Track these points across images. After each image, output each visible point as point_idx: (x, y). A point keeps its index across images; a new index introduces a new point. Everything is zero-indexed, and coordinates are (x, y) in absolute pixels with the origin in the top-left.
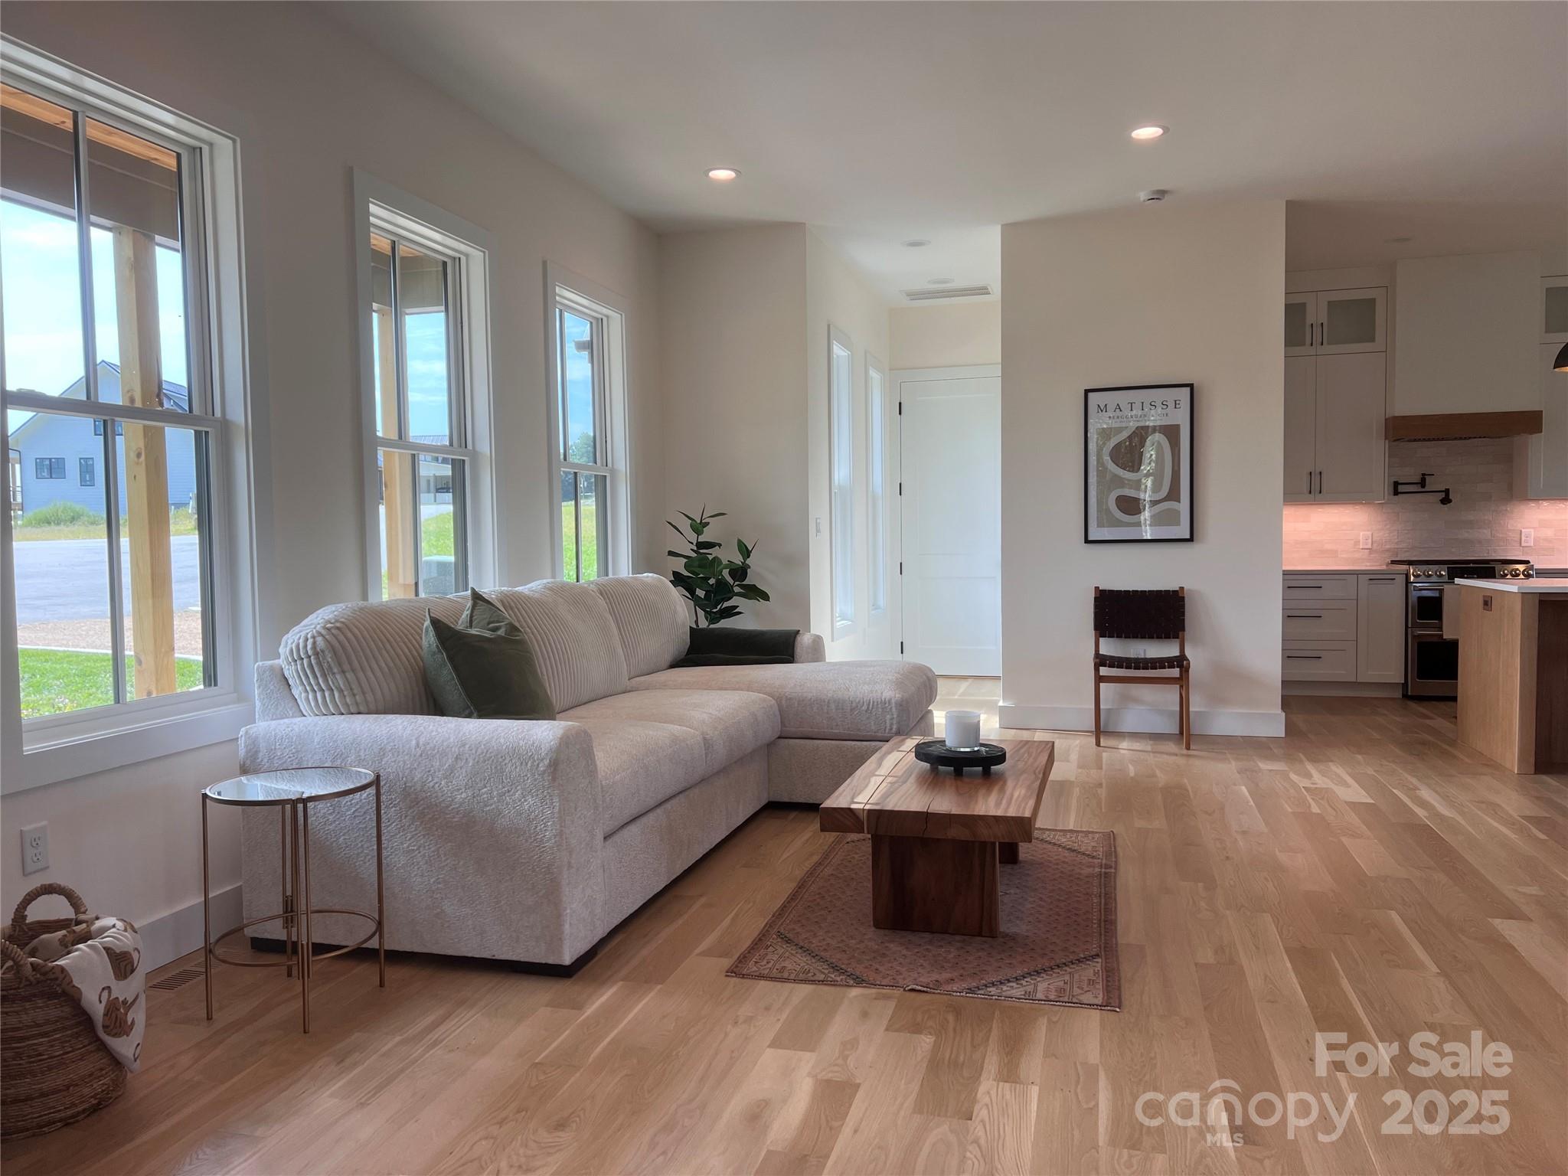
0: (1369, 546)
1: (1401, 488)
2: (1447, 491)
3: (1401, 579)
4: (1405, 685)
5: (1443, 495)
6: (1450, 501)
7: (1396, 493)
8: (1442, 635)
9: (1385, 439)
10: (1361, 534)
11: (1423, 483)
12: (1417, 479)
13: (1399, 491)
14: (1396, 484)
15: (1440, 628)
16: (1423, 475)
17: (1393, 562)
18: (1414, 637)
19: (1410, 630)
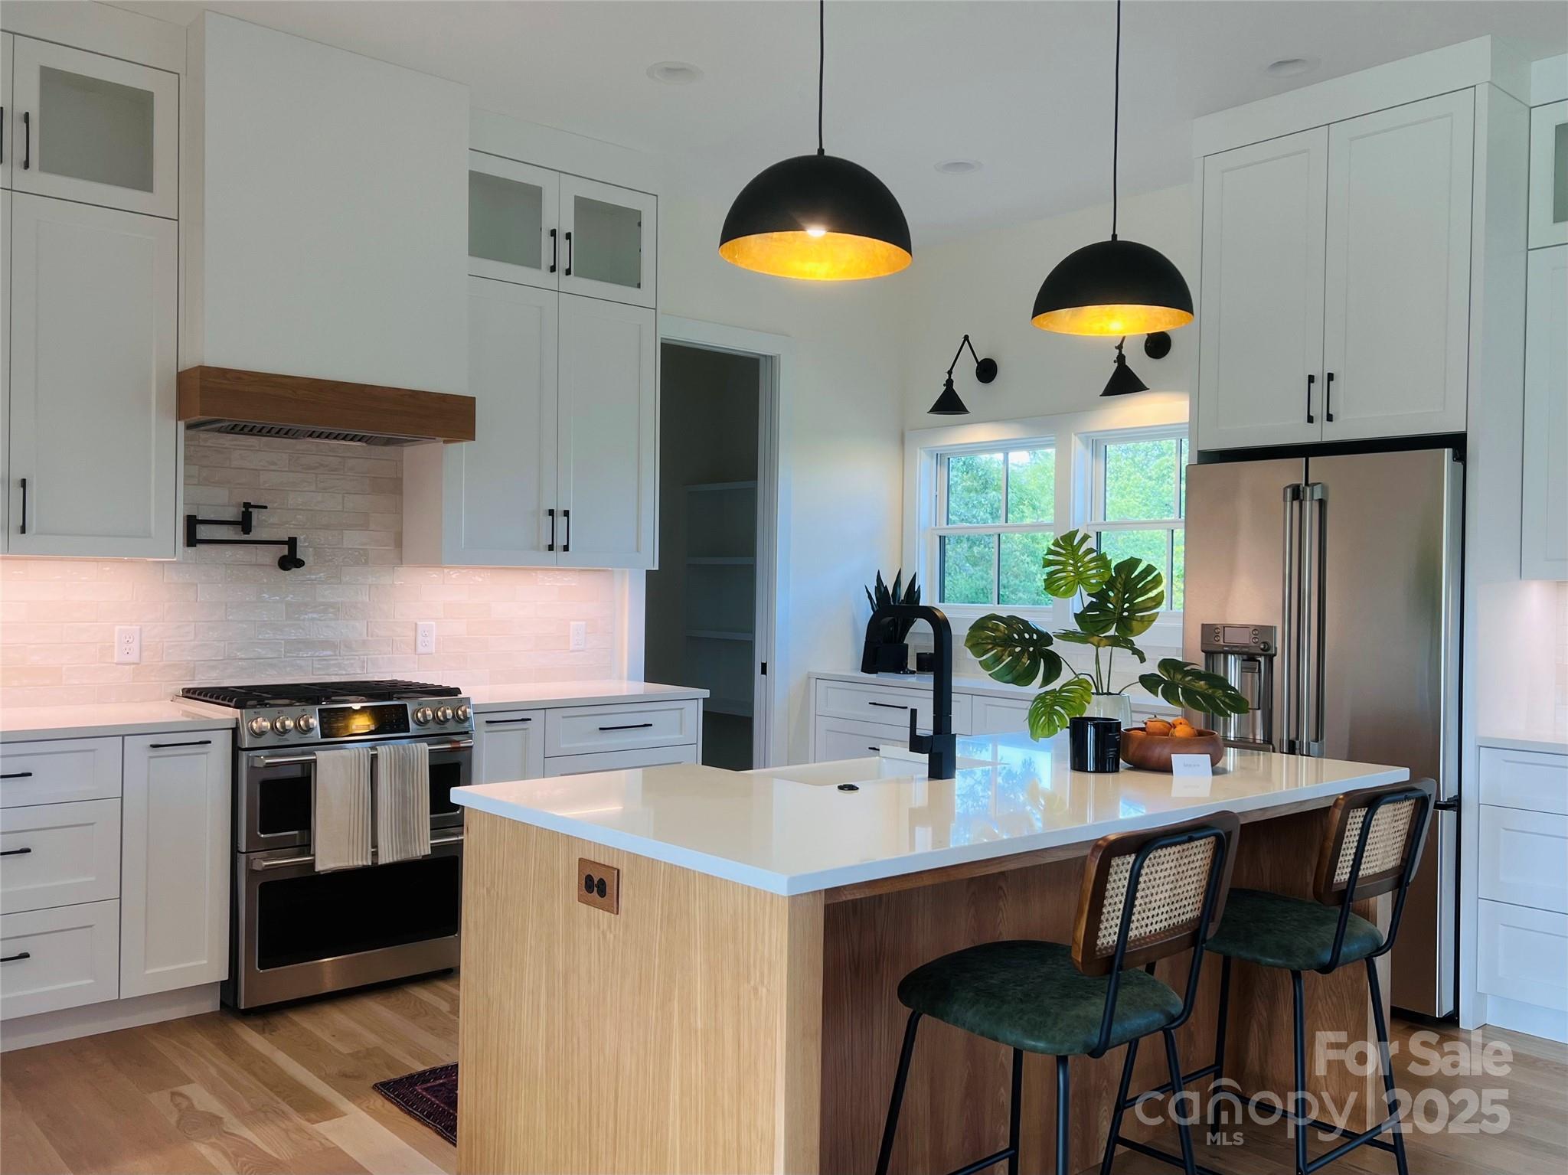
0: (134, 657)
1: (203, 532)
2: (292, 543)
3: (222, 743)
4: (228, 989)
5: (285, 550)
6: (300, 564)
7: (192, 540)
8: (312, 864)
9: (179, 417)
10: (117, 628)
11: (245, 523)
12: (232, 513)
13: (199, 537)
14: (192, 522)
15: (306, 847)
16: (247, 505)
17: (191, 694)
18: (252, 873)
19: (242, 860)
